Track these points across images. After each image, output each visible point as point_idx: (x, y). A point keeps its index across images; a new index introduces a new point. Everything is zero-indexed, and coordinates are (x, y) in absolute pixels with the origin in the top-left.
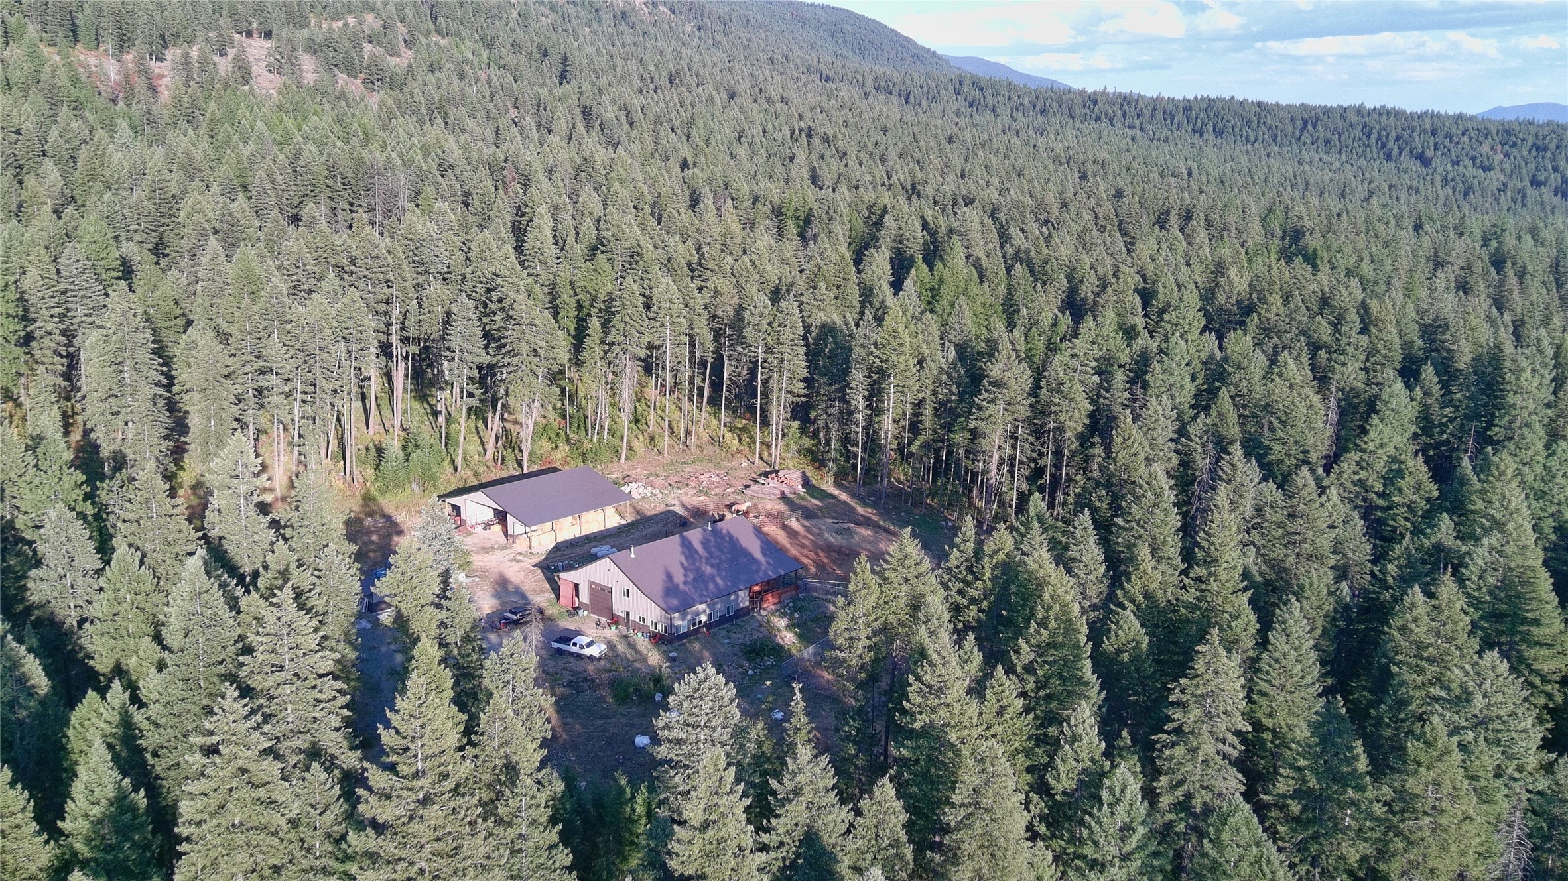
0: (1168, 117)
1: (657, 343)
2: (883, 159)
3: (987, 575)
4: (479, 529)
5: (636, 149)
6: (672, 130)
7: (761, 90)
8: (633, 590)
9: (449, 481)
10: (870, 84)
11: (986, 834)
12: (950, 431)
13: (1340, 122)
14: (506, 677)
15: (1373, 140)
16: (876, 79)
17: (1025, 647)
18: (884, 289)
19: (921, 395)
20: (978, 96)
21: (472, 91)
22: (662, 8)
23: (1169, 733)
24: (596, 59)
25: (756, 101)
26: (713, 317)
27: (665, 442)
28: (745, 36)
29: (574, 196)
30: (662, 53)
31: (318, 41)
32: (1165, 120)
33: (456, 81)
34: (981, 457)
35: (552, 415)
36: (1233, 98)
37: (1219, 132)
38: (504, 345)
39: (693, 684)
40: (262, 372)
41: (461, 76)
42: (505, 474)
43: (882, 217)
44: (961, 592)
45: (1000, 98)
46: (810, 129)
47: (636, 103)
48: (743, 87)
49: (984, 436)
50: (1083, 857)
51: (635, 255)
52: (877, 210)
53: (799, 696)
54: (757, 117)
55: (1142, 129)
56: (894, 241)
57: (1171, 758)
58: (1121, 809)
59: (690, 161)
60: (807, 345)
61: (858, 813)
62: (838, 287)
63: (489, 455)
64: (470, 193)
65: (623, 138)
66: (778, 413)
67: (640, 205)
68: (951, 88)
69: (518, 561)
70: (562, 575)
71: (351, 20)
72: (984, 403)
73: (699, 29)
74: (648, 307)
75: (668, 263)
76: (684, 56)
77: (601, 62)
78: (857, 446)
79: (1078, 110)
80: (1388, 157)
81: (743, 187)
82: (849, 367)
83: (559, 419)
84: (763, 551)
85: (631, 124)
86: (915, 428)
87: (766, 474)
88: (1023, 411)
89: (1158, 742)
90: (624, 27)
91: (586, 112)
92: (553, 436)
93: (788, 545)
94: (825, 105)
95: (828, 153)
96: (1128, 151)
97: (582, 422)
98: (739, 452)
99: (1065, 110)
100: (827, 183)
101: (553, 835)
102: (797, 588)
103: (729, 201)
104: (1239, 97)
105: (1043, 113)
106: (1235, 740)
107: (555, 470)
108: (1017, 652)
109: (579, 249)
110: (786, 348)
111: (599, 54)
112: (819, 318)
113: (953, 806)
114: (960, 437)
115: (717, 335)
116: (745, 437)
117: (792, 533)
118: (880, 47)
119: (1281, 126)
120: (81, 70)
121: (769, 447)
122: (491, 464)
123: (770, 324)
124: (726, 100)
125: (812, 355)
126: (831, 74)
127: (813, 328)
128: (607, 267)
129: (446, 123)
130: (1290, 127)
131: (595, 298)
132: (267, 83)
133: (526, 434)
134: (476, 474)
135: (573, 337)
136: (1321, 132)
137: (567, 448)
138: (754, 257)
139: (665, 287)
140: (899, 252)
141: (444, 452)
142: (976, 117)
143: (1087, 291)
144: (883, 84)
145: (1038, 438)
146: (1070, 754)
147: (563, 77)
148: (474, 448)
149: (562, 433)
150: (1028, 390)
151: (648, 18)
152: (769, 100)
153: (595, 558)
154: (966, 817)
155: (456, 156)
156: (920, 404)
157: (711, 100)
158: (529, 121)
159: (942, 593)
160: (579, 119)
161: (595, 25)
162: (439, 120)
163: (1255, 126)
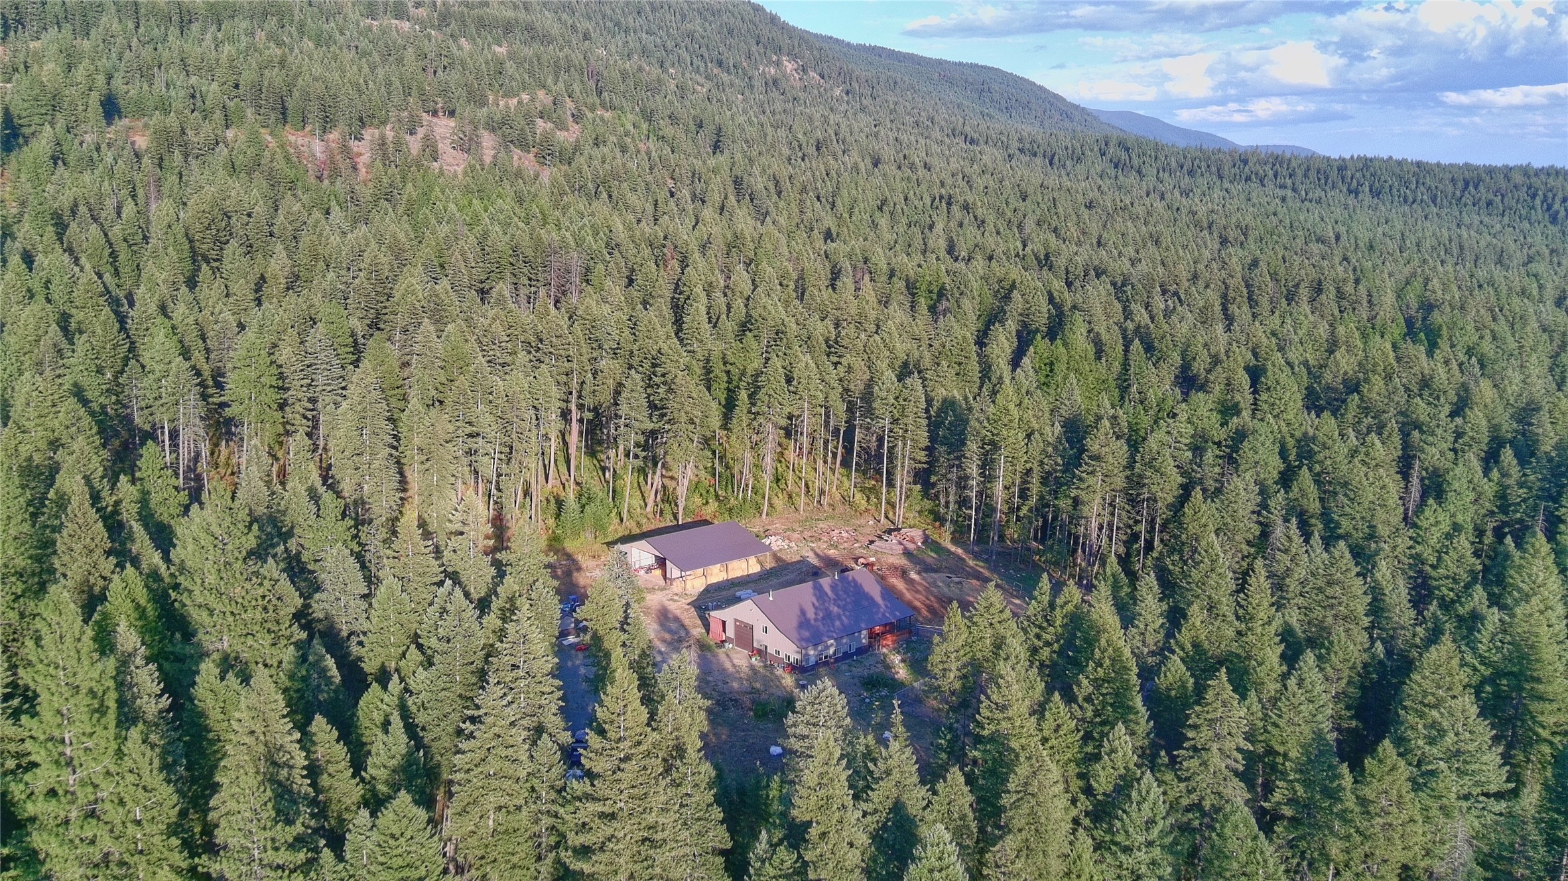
0: (1322, 177)
1: (796, 413)
2: (1020, 227)
3: (1058, 623)
4: (642, 572)
5: (782, 220)
6: (818, 198)
7: (905, 157)
8: (771, 626)
9: (616, 530)
10: (1014, 144)
11: (1032, 813)
12: (1056, 498)
13: (1503, 184)
14: (674, 684)
15: (1538, 201)
16: (1020, 140)
17: (1085, 682)
18: (1002, 365)
19: (1028, 466)
20: (1124, 156)
21: (632, 165)
22: (812, 74)
23: (1187, 749)
24: (749, 129)
25: (899, 168)
26: (847, 390)
27: (802, 501)
28: (891, 98)
29: (727, 272)
30: (810, 120)
31: (496, 119)
32: (1319, 180)
33: (619, 154)
34: (1083, 522)
35: (703, 475)
36: (1391, 158)
37: (1376, 193)
38: (665, 415)
39: (815, 693)
40: (470, 435)
41: (624, 149)
42: (662, 525)
43: (1011, 291)
44: (1038, 637)
45: (1147, 159)
46: (950, 197)
47: (784, 172)
48: (888, 153)
49: (1082, 503)
50: (1116, 844)
51: (779, 333)
52: (1006, 284)
53: (898, 710)
54: (899, 186)
55: (1294, 190)
56: (1021, 315)
57: (1188, 769)
58: (1146, 806)
59: (834, 230)
60: (929, 418)
61: (935, 793)
62: (960, 364)
63: (649, 509)
64: (633, 270)
65: (772, 209)
66: (902, 477)
67: (785, 282)
68: (1096, 149)
69: (675, 601)
70: (712, 613)
71: (525, 97)
72: (1084, 475)
73: (847, 93)
74: (789, 380)
75: (808, 341)
76: (832, 122)
77: (751, 131)
78: (971, 508)
79: (1226, 172)
80: (1554, 220)
81: (880, 261)
82: (965, 439)
83: (709, 477)
84: (883, 596)
85: (779, 193)
86: (1024, 494)
87: (889, 532)
88: (1119, 482)
89: (1178, 756)
90: (775, 94)
91: (738, 182)
92: (704, 493)
93: (905, 591)
94: (968, 170)
95: (966, 221)
96: (1275, 214)
97: (729, 480)
98: (867, 510)
99: (1214, 169)
100: (963, 253)
101: (709, 796)
102: (910, 632)
103: (867, 277)
104: (1397, 156)
105: (1191, 173)
106: (1239, 757)
107: (706, 522)
108: (1079, 685)
109: (729, 326)
110: (910, 420)
111: (751, 123)
112: (940, 393)
113: (1008, 792)
114: (1064, 504)
115: (850, 409)
116: (873, 500)
117: (910, 582)
118: (1027, 105)
119: (1441, 186)
120: (292, 151)
121: (894, 507)
122: (651, 516)
123: (896, 398)
124: (870, 166)
125: (934, 426)
126: (976, 136)
127: (935, 403)
128: (753, 344)
129: (610, 196)
130: (1450, 188)
131: (743, 373)
132: (453, 162)
133: (682, 491)
134: (639, 524)
135: (724, 407)
136: (1484, 194)
137: (716, 504)
138: (885, 335)
139: (805, 362)
140: (1025, 325)
141: (611, 505)
142: (1121, 178)
143: (1199, 366)
144: (1027, 145)
145: (1134, 507)
146: (1109, 763)
147: (716, 147)
148: (637, 502)
149: (712, 489)
150: (1125, 463)
151: (798, 84)
152: (912, 166)
153: (739, 600)
154: (1018, 800)
155: (623, 236)
156: (1029, 472)
157: (856, 168)
158: (685, 193)
159: (1021, 636)
160: (731, 189)
161: (747, 93)
162: (605, 195)
163: (1413, 186)
